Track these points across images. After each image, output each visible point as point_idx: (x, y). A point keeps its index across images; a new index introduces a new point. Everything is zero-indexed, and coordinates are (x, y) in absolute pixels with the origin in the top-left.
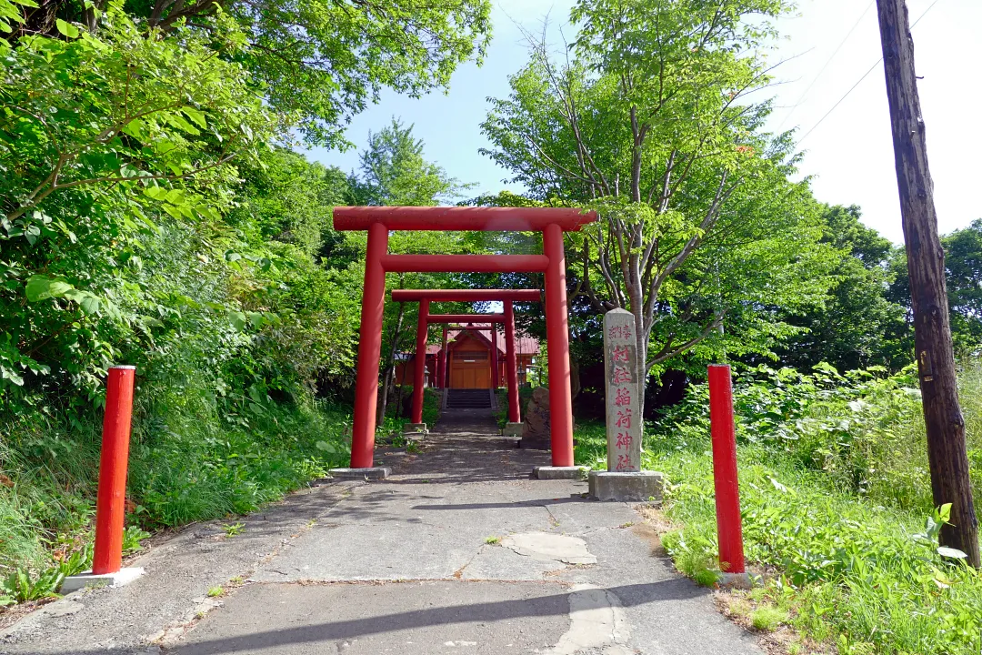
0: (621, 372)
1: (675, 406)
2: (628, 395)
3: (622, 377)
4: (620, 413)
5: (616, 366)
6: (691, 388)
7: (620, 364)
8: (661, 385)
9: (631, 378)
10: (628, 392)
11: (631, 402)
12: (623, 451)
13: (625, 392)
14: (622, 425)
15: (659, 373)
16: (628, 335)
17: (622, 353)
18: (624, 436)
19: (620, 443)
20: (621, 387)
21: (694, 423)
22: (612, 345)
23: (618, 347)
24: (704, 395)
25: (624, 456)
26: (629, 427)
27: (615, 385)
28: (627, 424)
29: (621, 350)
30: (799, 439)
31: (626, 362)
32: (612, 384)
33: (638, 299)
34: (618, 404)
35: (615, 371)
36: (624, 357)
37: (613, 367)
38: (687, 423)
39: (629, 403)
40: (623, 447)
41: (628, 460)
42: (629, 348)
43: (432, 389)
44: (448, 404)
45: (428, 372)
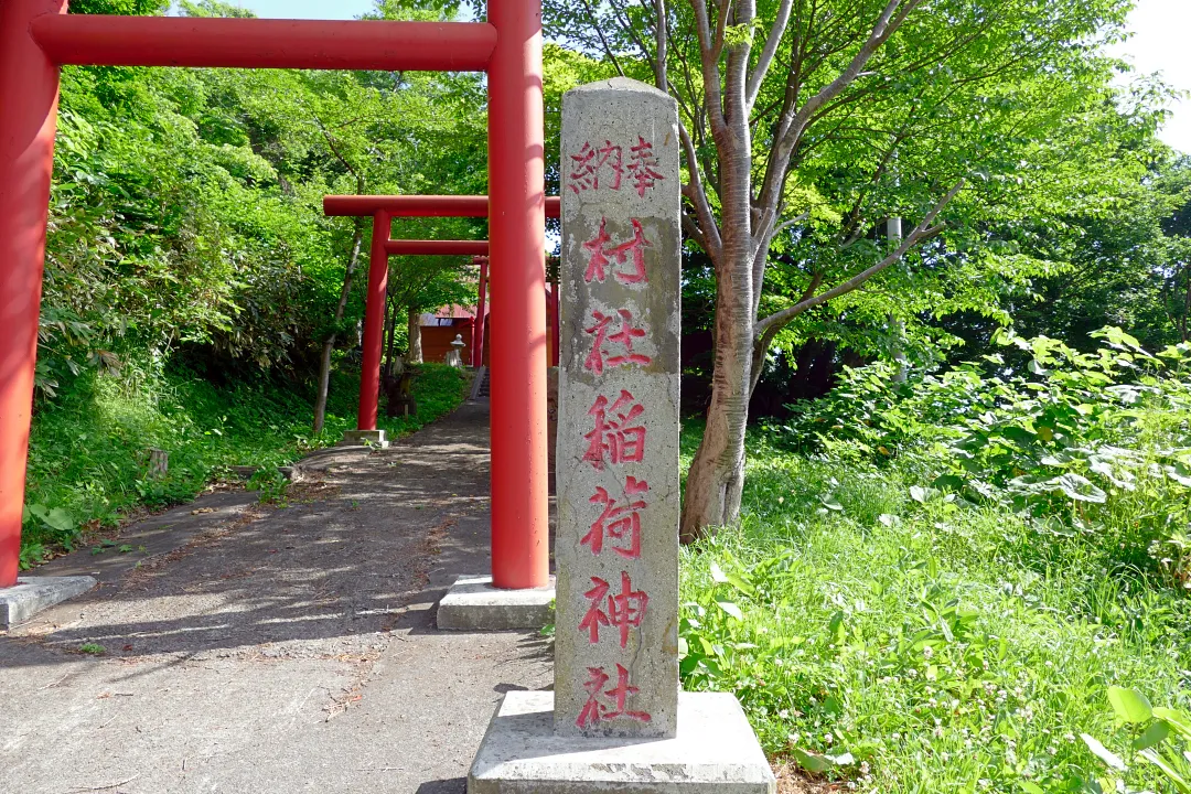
0: (613, 329)
1: (817, 400)
2: (638, 422)
3: (618, 348)
4: (601, 494)
5: (596, 305)
6: (847, 374)
7: (613, 295)
8: (795, 367)
9: (651, 351)
10: (638, 409)
11: (649, 448)
12: (608, 649)
13: (626, 409)
14: (609, 542)
15: (791, 347)
16: (647, 179)
17: (620, 251)
18: (616, 589)
19: (596, 616)
20: (612, 390)
21: (850, 434)
22: (582, 218)
23: (607, 228)
24: (867, 385)
25: (612, 671)
26: (634, 552)
27: (588, 380)
28: (627, 541)
29: (616, 239)
30: (1108, 504)
31: (636, 287)
32: (578, 377)
33: (740, 162)
34: (594, 458)
35: (589, 321)
36: (630, 268)
37: (581, 305)
38: (836, 433)
39: (639, 456)
40: (610, 633)
41: (627, 686)
42: (651, 233)
43: (462, 369)
44: (481, 390)
45: (461, 343)
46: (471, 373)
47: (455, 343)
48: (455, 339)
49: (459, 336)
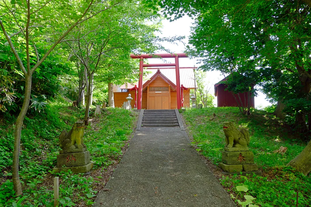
43: (131, 110)
44: (142, 123)
45: (131, 98)
46: (137, 113)
47: (128, 98)
48: (128, 96)
49: (130, 94)
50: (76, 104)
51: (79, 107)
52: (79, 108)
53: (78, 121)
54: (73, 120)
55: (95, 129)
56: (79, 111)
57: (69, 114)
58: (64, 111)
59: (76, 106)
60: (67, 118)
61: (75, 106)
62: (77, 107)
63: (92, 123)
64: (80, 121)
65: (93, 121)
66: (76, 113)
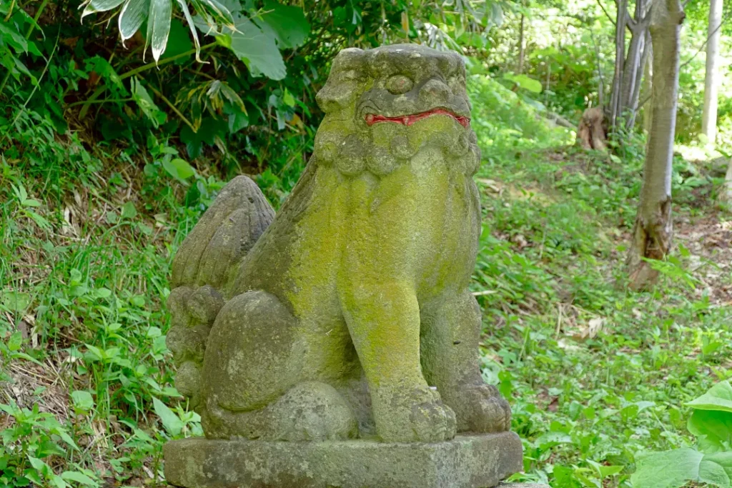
50: (598, 128)
51: (615, 151)
52: (614, 158)
53: (602, 235)
54: (569, 231)
55: (718, 295)
56: (616, 175)
57: (547, 191)
58: (520, 173)
59: (599, 143)
60: (530, 213)
61: (593, 147)
62: (604, 150)
63: (705, 253)
64: (615, 237)
65: (708, 240)
66: (594, 188)
